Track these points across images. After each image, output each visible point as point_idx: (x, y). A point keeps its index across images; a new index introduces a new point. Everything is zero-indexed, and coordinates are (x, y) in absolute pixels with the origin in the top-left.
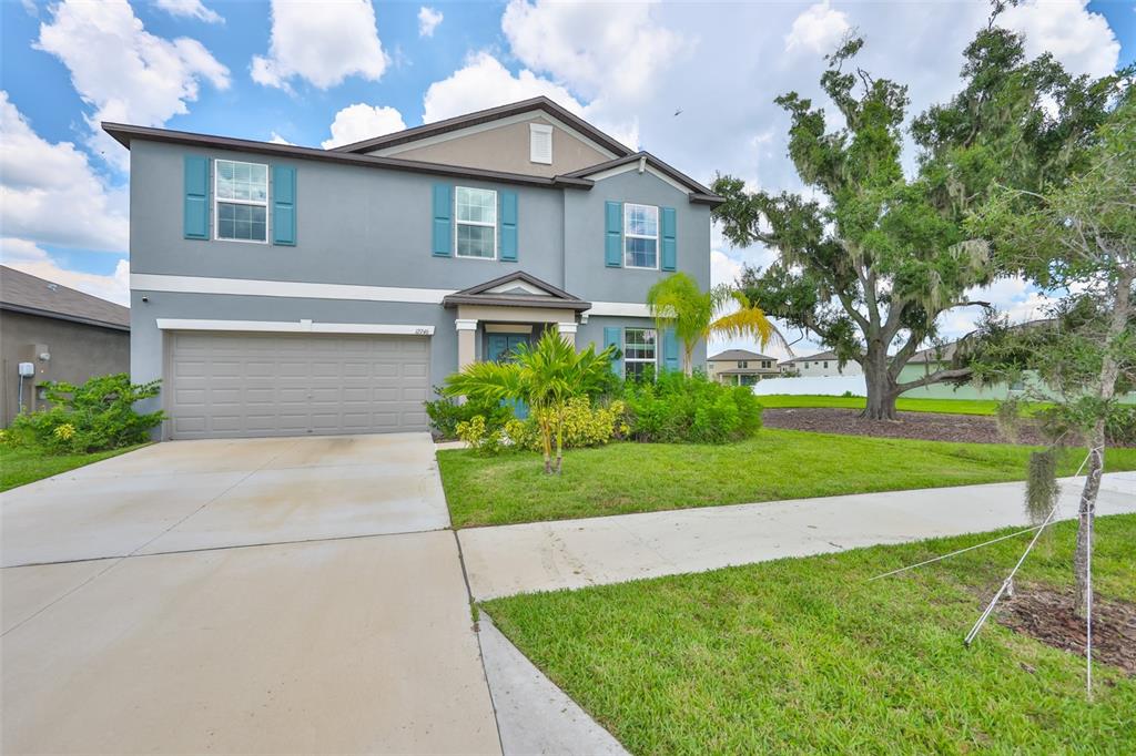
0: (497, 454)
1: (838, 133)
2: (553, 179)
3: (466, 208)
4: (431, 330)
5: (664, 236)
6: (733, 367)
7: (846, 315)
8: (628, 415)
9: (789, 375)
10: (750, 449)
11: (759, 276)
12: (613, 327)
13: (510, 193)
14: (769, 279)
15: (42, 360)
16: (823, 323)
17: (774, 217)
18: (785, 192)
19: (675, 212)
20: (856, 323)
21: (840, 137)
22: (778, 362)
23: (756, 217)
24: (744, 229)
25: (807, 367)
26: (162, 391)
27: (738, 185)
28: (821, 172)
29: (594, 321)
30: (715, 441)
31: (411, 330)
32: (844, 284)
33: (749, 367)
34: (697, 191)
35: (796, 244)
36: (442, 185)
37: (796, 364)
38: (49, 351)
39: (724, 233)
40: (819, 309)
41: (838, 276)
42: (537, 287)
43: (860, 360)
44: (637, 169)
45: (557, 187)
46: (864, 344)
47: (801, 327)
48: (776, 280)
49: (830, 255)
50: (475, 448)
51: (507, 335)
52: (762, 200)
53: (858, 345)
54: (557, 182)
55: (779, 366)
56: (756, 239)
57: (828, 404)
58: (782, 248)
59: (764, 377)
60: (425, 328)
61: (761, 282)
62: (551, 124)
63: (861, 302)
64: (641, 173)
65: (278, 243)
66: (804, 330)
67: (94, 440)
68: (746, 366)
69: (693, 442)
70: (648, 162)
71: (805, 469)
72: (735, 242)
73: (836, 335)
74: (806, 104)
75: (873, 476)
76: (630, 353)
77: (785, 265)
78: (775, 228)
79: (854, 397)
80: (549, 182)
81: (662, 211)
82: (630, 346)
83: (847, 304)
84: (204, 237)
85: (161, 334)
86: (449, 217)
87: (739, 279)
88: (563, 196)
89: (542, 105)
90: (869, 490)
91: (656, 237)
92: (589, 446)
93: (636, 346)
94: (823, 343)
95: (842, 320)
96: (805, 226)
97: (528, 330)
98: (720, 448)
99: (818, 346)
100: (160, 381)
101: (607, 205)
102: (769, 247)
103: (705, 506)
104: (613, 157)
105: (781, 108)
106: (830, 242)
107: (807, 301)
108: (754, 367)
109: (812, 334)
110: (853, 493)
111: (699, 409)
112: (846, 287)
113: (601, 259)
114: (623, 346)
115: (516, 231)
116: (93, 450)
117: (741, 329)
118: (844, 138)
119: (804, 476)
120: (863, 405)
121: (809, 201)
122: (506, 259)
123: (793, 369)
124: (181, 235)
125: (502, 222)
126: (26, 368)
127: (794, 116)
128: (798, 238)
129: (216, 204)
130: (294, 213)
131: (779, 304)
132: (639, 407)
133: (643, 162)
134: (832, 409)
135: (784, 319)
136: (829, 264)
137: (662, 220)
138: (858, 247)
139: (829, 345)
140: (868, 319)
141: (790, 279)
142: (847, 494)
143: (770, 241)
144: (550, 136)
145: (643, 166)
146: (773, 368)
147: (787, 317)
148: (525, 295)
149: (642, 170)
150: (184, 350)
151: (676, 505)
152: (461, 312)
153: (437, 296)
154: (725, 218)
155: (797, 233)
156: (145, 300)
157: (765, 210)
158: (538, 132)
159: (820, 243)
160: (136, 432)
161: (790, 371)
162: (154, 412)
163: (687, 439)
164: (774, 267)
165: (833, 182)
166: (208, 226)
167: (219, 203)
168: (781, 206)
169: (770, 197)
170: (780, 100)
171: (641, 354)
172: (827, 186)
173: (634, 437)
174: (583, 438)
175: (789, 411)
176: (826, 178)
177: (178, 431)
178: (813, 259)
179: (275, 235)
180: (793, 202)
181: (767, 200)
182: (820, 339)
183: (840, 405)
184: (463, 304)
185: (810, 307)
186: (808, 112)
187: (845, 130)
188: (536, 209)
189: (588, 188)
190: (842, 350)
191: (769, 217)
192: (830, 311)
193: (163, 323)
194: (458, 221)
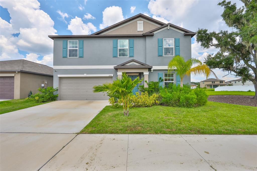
0: (118, 108)
1: (240, 8)
2: (143, 34)
3: (121, 45)
4: (112, 75)
5: (176, 46)
6: (211, 83)
7: (246, 66)
8: (159, 98)
9: (230, 85)
10: (200, 110)
11: (213, 56)
12: (160, 73)
13: (132, 39)
14: (216, 57)
15: (46, 84)
16: (237, 69)
17: (218, 39)
18: (222, 31)
19: (179, 39)
20: (250, 68)
21: (241, 9)
22: (225, 82)
23: (212, 39)
24: (208, 43)
25: (235, 83)
26: (59, 90)
27: (206, 31)
28: (234, 22)
29: (155, 71)
30: (188, 107)
31: (108, 75)
32: (245, 56)
33: (215, 83)
34: (186, 32)
35: (225, 45)
36: (115, 40)
37: (232, 82)
38: (47, 82)
39: (201, 45)
40: (235, 65)
41: (243, 54)
42: (138, 63)
43: (252, 80)
44: (167, 29)
45: (144, 36)
46: (254, 75)
47: (228, 71)
48: (219, 57)
49: (239, 48)
50: (114, 105)
51: (133, 76)
52: (214, 34)
53: (251, 75)
54: (143, 35)
55: (226, 83)
56: (211, 46)
57: (241, 94)
58: (221, 47)
59: (220, 86)
60: (111, 75)
61: (213, 58)
62: (143, 20)
63: (252, 62)
64: (168, 29)
65: (80, 57)
66: (229, 71)
67: (43, 100)
68: (214, 83)
69: (180, 106)
70: (170, 26)
71: (218, 120)
72: (205, 47)
73: (243, 73)
74: (229, 3)
75: (249, 126)
76: (166, 80)
77: (222, 52)
78: (218, 42)
79: (252, 92)
80: (142, 35)
81: (175, 40)
82: (166, 78)
83: (246, 62)
84: (66, 57)
85: (58, 78)
86: (117, 47)
87: (206, 58)
88: (146, 38)
89: (140, 16)
90: (245, 133)
91: (174, 47)
92: (146, 106)
93: (168, 78)
94: (237, 75)
95: (244, 68)
96: (229, 40)
97: (138, 74)
98: (189, 109)
99: (235, 76)
100: (58, 88)
101: (158, 39)
102: (217, 48)
103: (167, 134)
104: (160, 26)
105: (220, 6)
106: (239, 44)
107: (230, 62)
108: (216, 83)
109: (233, 73)
110: (236, 134)
111: (181, 97)
112: (246, 57)
113: (157, 54)
114: (164, 78)
115: (133, 49)
116: (44, 102)
117: (199, 71)
118: (243, 10)
119: (216, 123)
120: (254, 94)
121: (231, 32)
122: (130, 57)
123: (231, 84)
124: (62, 57)
125: (130, 47)
126: (43, 85)
127: (225, 8)
128: (226, 43)
129: (68, 50)
130: (83, 50)
131: (220, 64)
132: (163, 95)
133: (169, 26)
134: (242, 96)
135: (222, 69)
136: (239, 51)
137: (175, 42)
138: (249, 43)
139: (239, 76)
140: (255, 67)
141: (224, 56)
142: (233, 134)
143: (217, 46)
144: (143, 23)
145: (169, 27)
146: (224, 83)
147: (223, 68)
148: (135, 65)
149: (169, 28)
150: (64, 81)
151: (156, 132)
152: (118, 70)
153: (112, 67)
154: (202, 41)
155: (226, 42)
156: (56, 71)
157: (215, 37)
158: (139, 23)
159: (235, 45)
160: (53, 98)
161: (230, 84)
162: (57, 94)
163: (178, 106)
164: (218, 53)
165: (240, 25)
166: (67, 55)
167: (69, 50)
168: (221, 35)
169: (217, 33)
170: (220, 4)
171: (169, 80)
172: (238, 27)
173: (161, 104)
174: (145, 104)
175: (226, 96)
176: (237, 24)
177: (62, 98)
178: (233, 50)
179: (79, 55)
180: (225, 33)
181: (215, 34)
182: (236, 74)
183: (246, 94)
184: (118, 68)
185: (232, 64)
186: (230, 5)
187: (243, 7)
188: (139, 43)
189: (152, 35)
190: (244, 77)
191: (216, 39)
192: (239, 65)
193: (59, 76)
194: (119, 48)
